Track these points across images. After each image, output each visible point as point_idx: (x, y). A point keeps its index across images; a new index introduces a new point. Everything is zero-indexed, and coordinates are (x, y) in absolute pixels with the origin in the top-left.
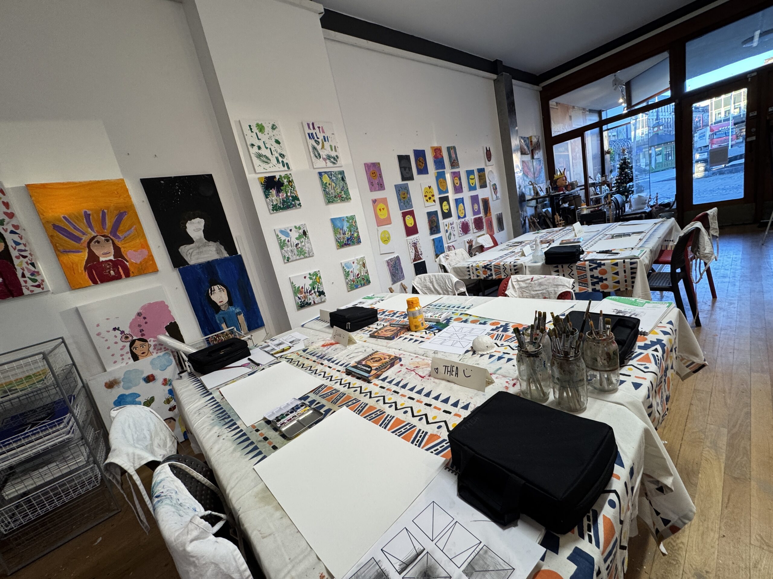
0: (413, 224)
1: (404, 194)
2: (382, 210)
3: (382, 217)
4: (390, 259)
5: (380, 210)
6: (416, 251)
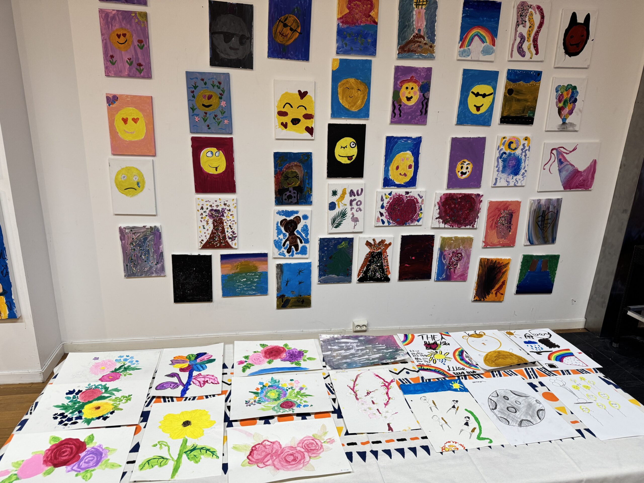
0: (222, 169)
1: (210, 97)
2: (130, 121)
3: (128, 138)
4: (132, 229)
5: (125, 121)
6: (215, 227)
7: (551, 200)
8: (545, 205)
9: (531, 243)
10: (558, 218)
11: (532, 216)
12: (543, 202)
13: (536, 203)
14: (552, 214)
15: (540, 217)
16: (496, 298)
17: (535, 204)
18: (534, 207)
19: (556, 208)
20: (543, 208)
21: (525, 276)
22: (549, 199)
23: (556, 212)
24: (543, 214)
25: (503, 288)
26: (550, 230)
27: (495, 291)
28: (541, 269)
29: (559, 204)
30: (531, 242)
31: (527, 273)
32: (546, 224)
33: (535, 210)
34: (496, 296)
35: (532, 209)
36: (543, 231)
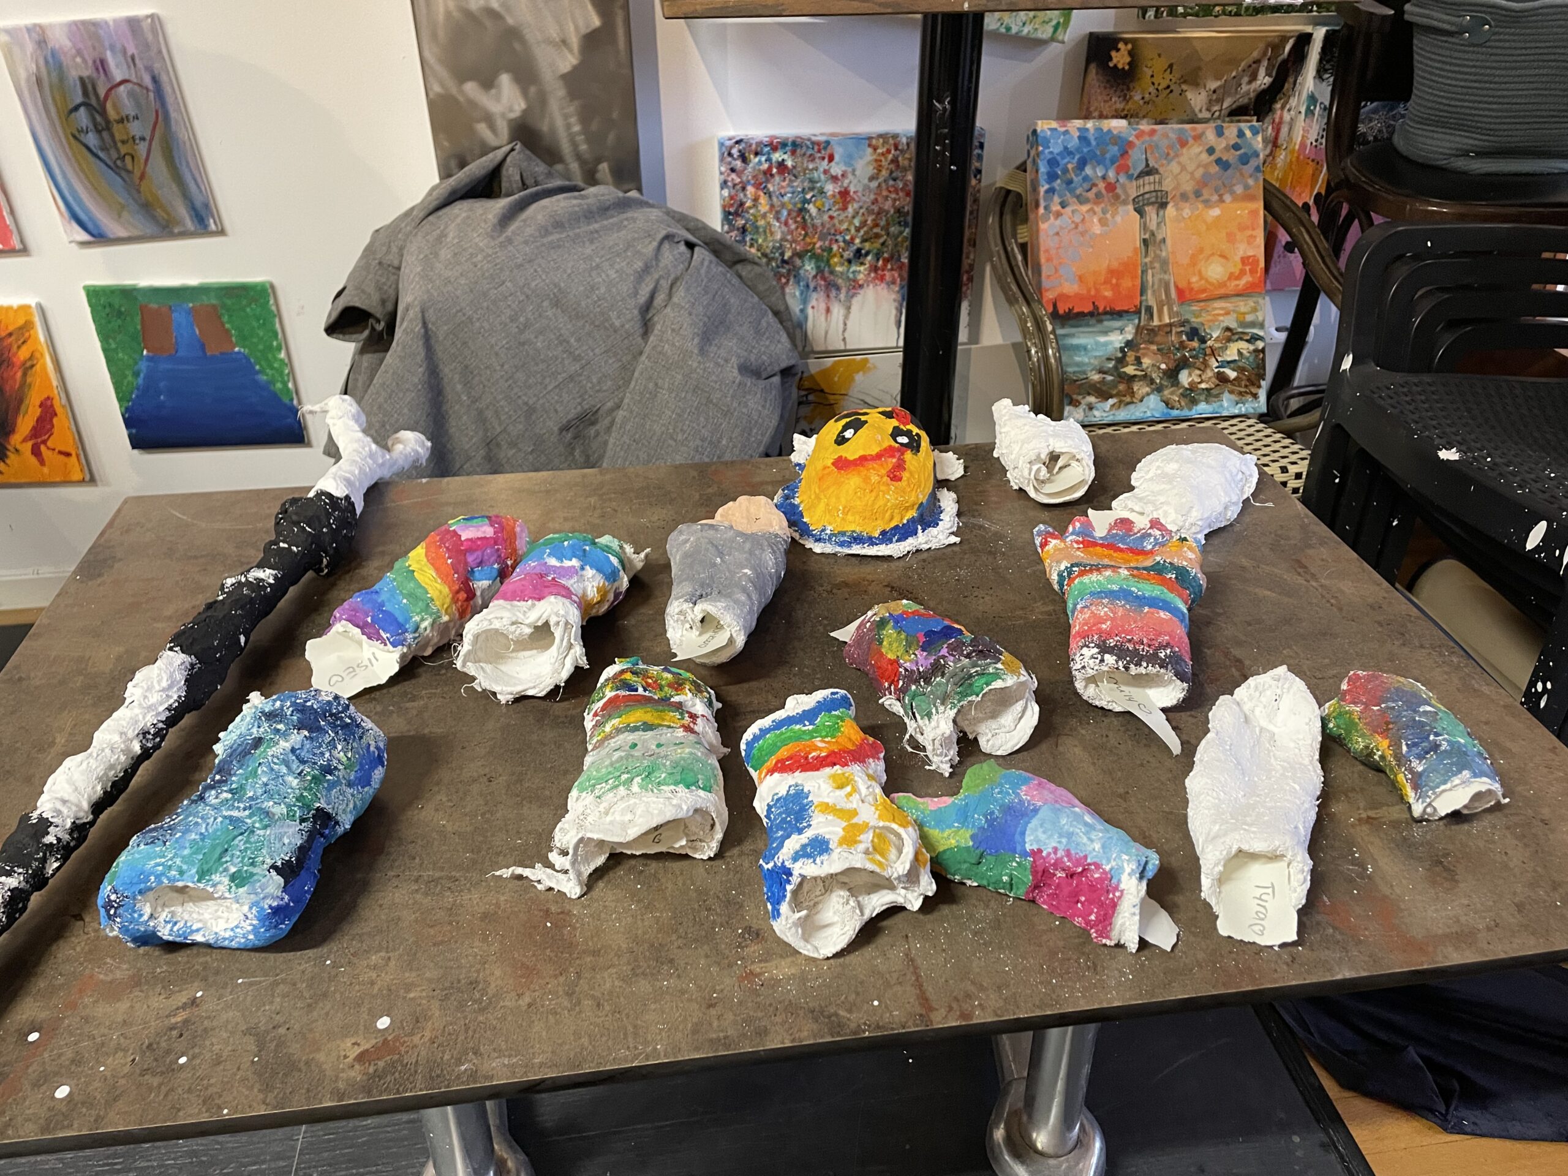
7: (95, 24)
8: (79, 52)
9: (95, 232)
10: (173, 115)
11: (35, 104)
12: (61, 41)
13: (30, 47)
14: (131, 94)
15: (76, 108)
16: (46, 470)
17: (22, 47)
18: (28, 66)
19: (137, 61)
20: (78, 69)
21: (136, 374)
22: (84, 23)
23: (147, 81)
24: (85, 93)
25: (55, 430)
26: (158, 168)
27: (24, 440)
28: (203, 347)
29: (147, 46)
30: (90, 226)
31: (143, 366)
32: (123, 142)
33: (39, 81)
34: (42, 462)
35: (23, 74)
36: (123, 174)
